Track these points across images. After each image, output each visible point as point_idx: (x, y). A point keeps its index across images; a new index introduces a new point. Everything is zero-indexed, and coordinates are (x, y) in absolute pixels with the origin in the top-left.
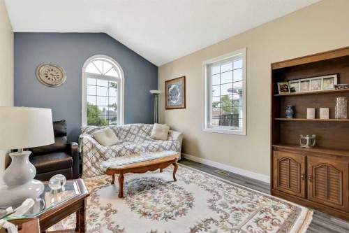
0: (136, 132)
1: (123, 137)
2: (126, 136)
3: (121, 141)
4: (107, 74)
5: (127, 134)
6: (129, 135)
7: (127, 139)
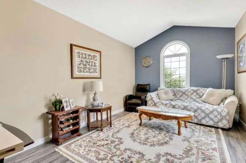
0: (189, 94)
1: (179, 96)
2: (181, 96)
3: (176, 99)
4: (178, 53)
5: (182, 95)
6: (184, 95)
7: (181, 98)
